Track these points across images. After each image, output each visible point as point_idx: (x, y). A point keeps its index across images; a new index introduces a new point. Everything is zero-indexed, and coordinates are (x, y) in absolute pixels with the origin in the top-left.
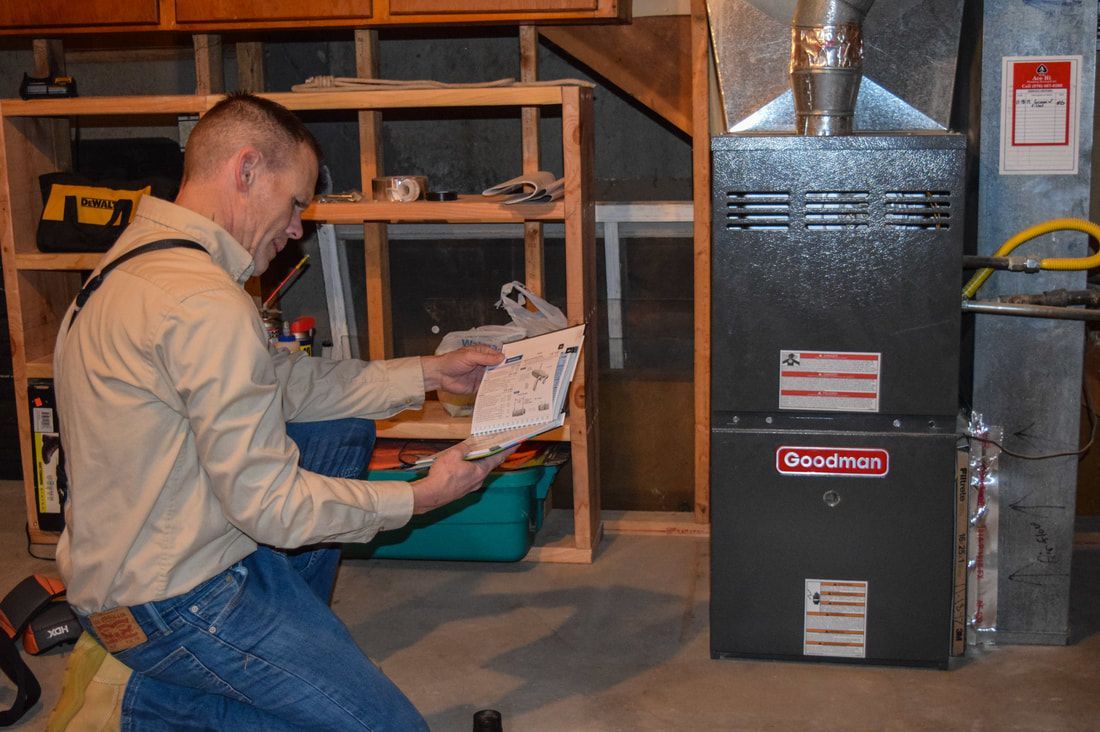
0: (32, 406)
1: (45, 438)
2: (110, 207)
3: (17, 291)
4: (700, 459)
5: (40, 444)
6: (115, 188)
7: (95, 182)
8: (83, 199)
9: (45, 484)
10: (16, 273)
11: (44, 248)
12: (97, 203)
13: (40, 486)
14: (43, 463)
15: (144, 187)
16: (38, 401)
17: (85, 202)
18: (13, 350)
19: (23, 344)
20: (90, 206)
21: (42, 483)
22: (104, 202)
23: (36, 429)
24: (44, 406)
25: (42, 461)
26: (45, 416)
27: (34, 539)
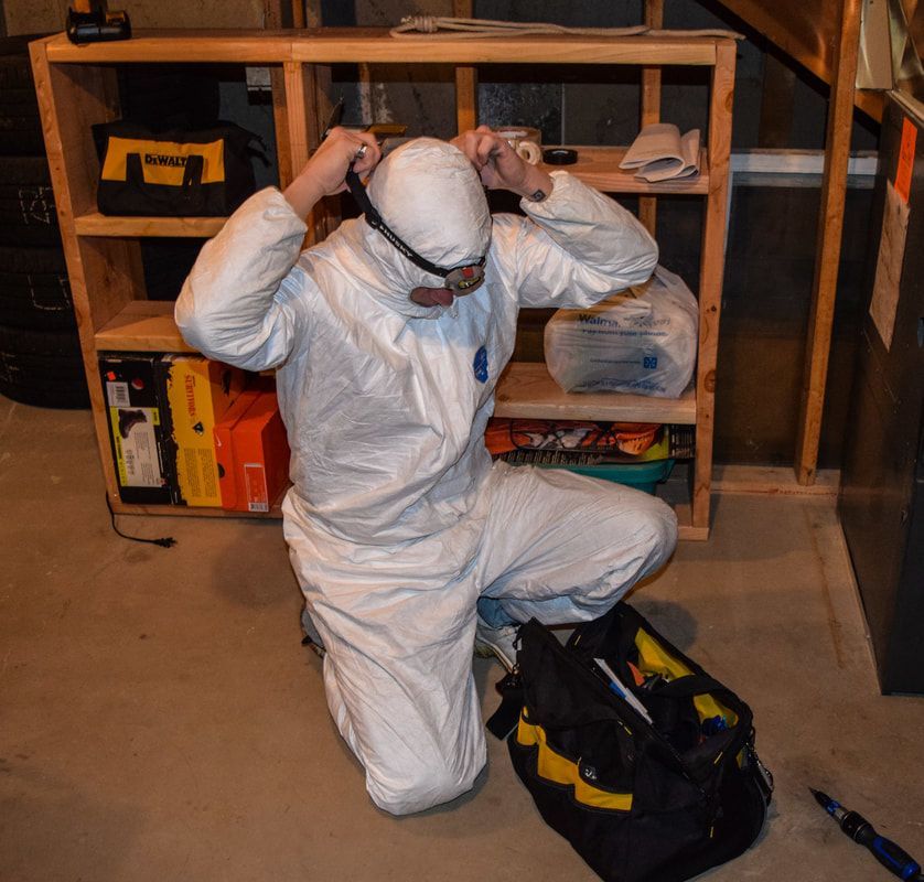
0: (104, 380)
1: (121, 413)
2: (177, 164)
3: (79, 260)
4: (811, 424)
5: (116, 419)
6: (181, 141)
7: (157, 134)
8: (147, 156)
9: (125, 459)
10: (76, 239)
11: (107, 211)
12: (163, 160)
13: (119, 461)
14: (121, 438)
15: (214, 140)
16: (111, 375)
17: (150, 159)
18: (78, 320)
19: (89, 314)
20: (155, 163)
21: (121, 457)
22: (172, 159)
23: (110, 404)
24: (118, 380)
25: (119, 435)
26: (120, 390)
27: (116, 509)
